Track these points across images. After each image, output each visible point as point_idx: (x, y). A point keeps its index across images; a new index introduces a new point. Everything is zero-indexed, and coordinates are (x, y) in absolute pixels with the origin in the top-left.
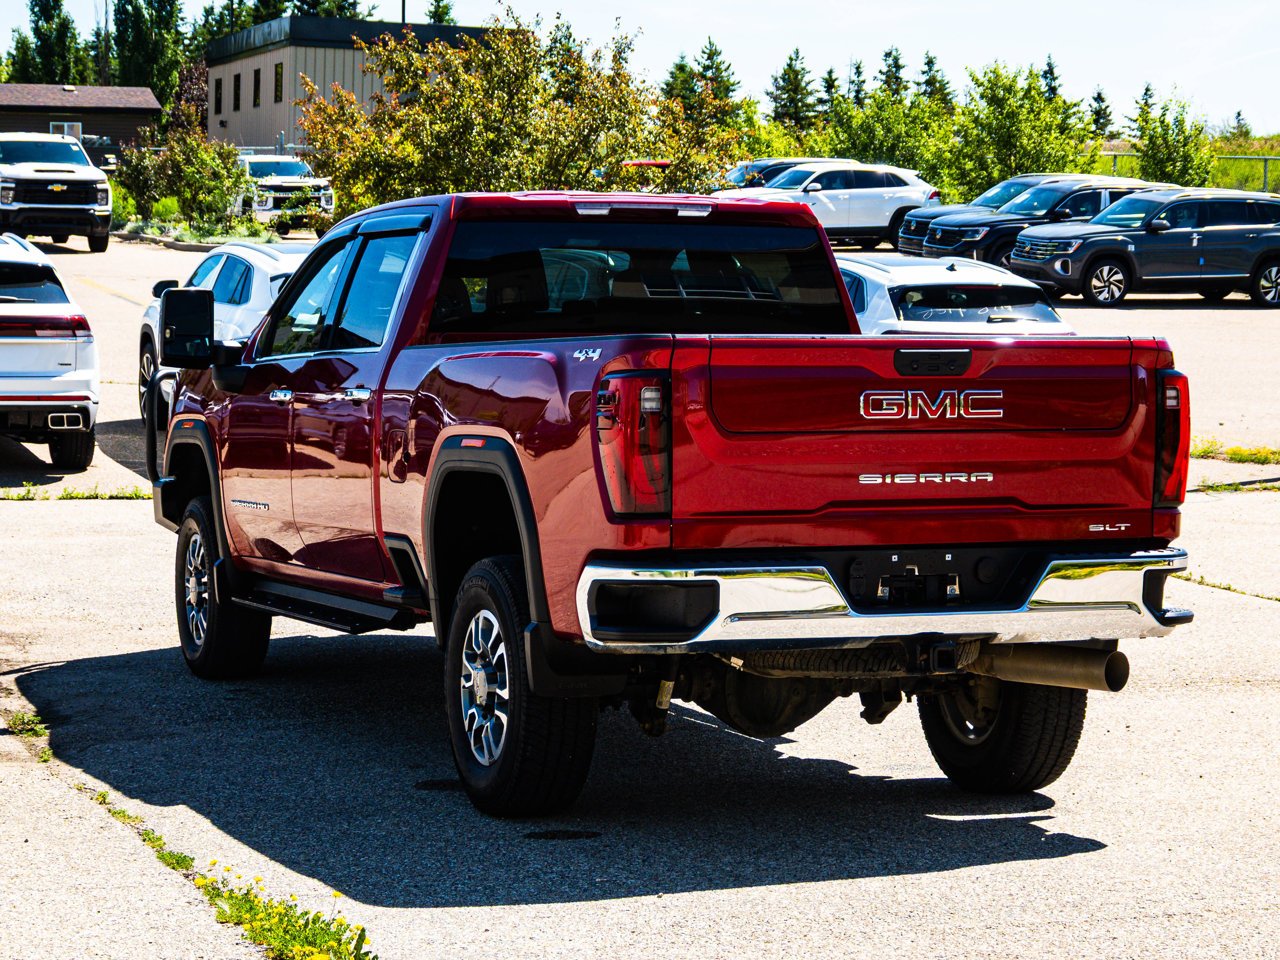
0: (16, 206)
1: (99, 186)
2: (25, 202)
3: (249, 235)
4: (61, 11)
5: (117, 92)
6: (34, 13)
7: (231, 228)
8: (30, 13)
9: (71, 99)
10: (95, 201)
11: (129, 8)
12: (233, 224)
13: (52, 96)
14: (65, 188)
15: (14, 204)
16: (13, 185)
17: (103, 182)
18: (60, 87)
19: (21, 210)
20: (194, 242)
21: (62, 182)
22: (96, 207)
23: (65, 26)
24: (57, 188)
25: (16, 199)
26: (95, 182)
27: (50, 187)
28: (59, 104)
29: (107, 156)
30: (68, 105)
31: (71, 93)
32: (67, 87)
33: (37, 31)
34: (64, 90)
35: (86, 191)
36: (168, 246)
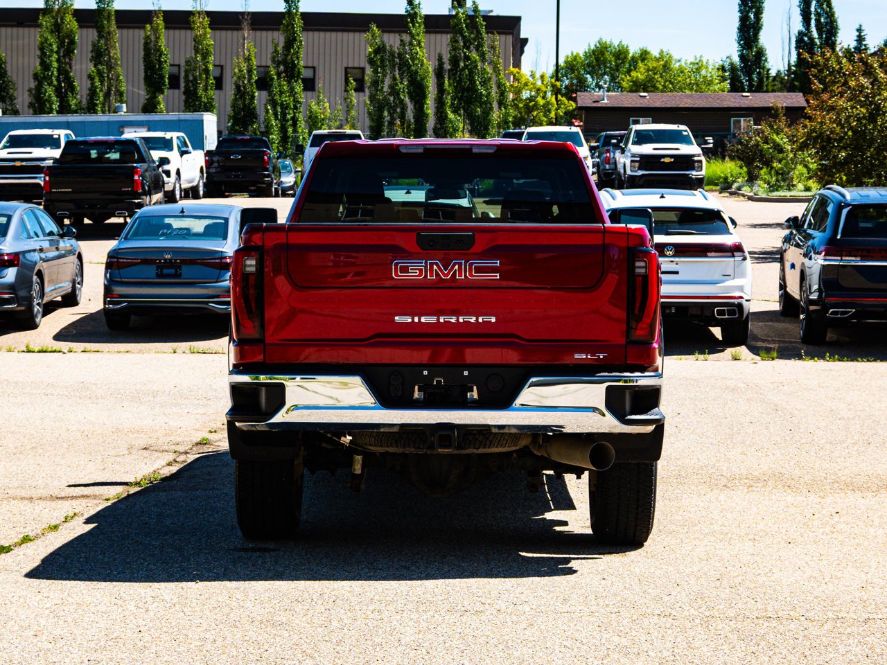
0: (640, 173)
1: (696, 158)
2: (646, 170)
3: (804, 191)
4: (758, 42)
5: (779, 96)
6: (740, 45)
7: (793, 186)
8: (737, 45)
9: (746, 102)
10: (693, 169)
11: (806, 39)
12: (794, 183)
13: (734, 100)
14: (672, 160)
15: (639, 171)
16: (638, 159)
17: (699, 155)
18: (740, 94)
19: (643, 175)
21: (671, 156)
22: (694, 173)
23: (760, 54)
24: (667, 160)
25: (640, 168)
26: (694, 156)
27: (662, 160)
28: (737, 105)
29: (707, 138)
30: (743, 106)
31: (745, 98)
32: (745, 94)
33: (742, 57)
34: (743, 96)
35: (687, 162)
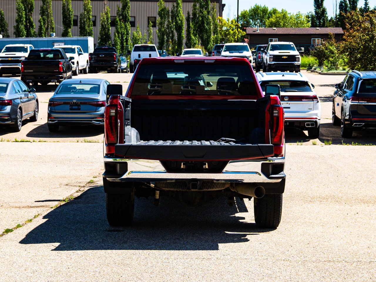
0: (273, 63)
1: (297, 57)
2: (276, 61)
4: (323, 6)
5: (332, 29)
6: (315, 7)
7: (338, 68)
9: (318, 32)
10: (296, 61)
11: (343, 4)
13: (312, 31)
14: (287, 57)
15: (273, 62)
16: (272, 57)
17: (298, 55)
18: (315, 28)
19: (274, 64)
20: (326, 72)
22: (296, 63)
23: (324, 11)
24: (285, 57)
25: (273, 61)
26: (296, 55)
27: (283, 57)
28: (314, 33)
30: (317, 33)
31: (318, 30)
33: (316, 12)
34: (317, 29)
35: (293, 58)
36: (320, 73)
